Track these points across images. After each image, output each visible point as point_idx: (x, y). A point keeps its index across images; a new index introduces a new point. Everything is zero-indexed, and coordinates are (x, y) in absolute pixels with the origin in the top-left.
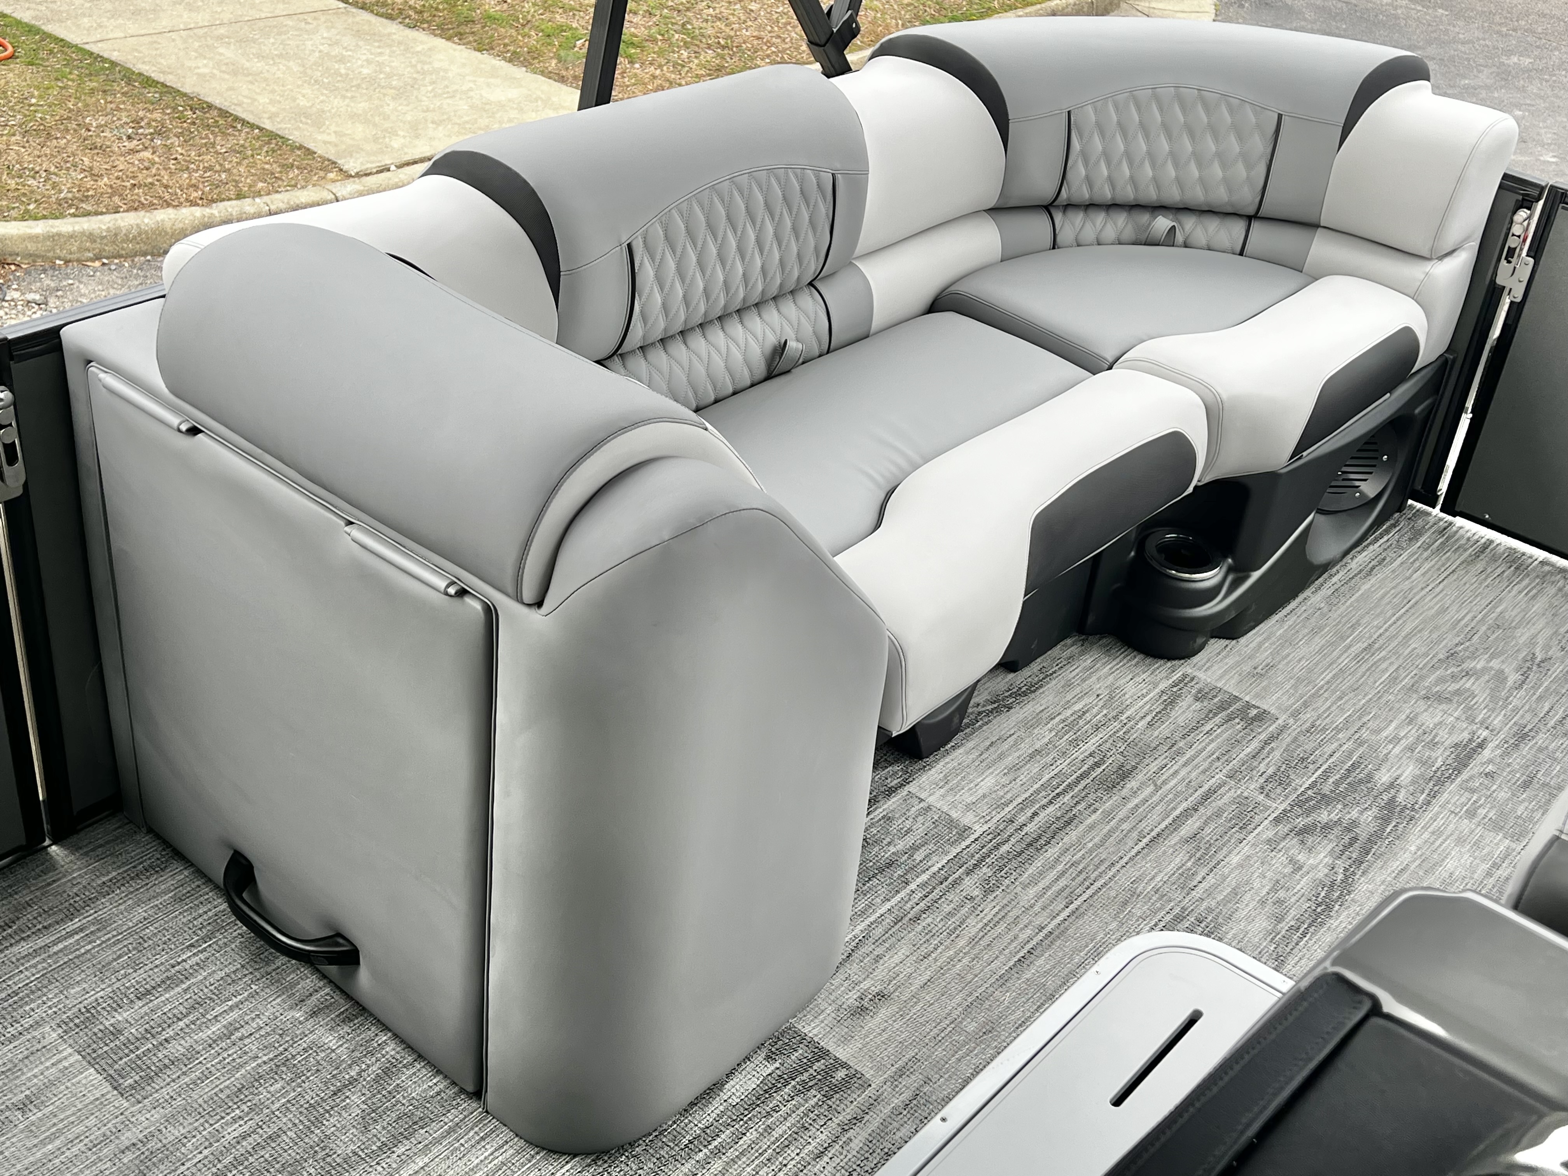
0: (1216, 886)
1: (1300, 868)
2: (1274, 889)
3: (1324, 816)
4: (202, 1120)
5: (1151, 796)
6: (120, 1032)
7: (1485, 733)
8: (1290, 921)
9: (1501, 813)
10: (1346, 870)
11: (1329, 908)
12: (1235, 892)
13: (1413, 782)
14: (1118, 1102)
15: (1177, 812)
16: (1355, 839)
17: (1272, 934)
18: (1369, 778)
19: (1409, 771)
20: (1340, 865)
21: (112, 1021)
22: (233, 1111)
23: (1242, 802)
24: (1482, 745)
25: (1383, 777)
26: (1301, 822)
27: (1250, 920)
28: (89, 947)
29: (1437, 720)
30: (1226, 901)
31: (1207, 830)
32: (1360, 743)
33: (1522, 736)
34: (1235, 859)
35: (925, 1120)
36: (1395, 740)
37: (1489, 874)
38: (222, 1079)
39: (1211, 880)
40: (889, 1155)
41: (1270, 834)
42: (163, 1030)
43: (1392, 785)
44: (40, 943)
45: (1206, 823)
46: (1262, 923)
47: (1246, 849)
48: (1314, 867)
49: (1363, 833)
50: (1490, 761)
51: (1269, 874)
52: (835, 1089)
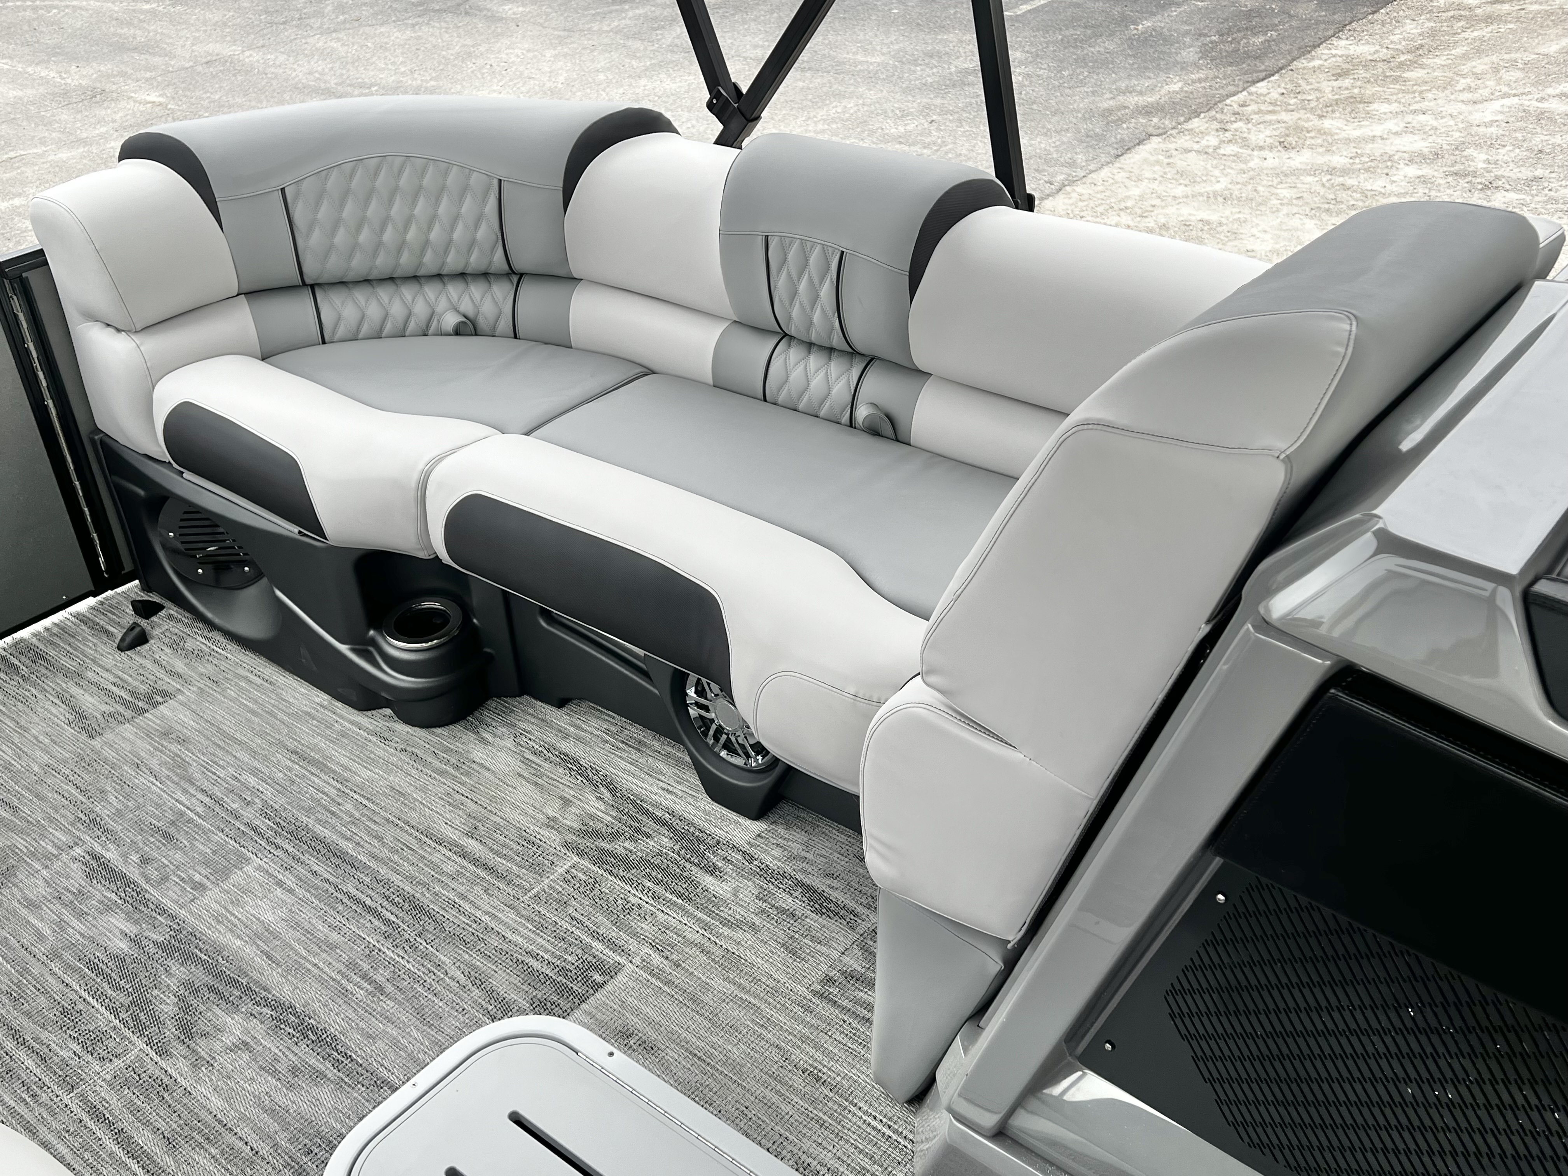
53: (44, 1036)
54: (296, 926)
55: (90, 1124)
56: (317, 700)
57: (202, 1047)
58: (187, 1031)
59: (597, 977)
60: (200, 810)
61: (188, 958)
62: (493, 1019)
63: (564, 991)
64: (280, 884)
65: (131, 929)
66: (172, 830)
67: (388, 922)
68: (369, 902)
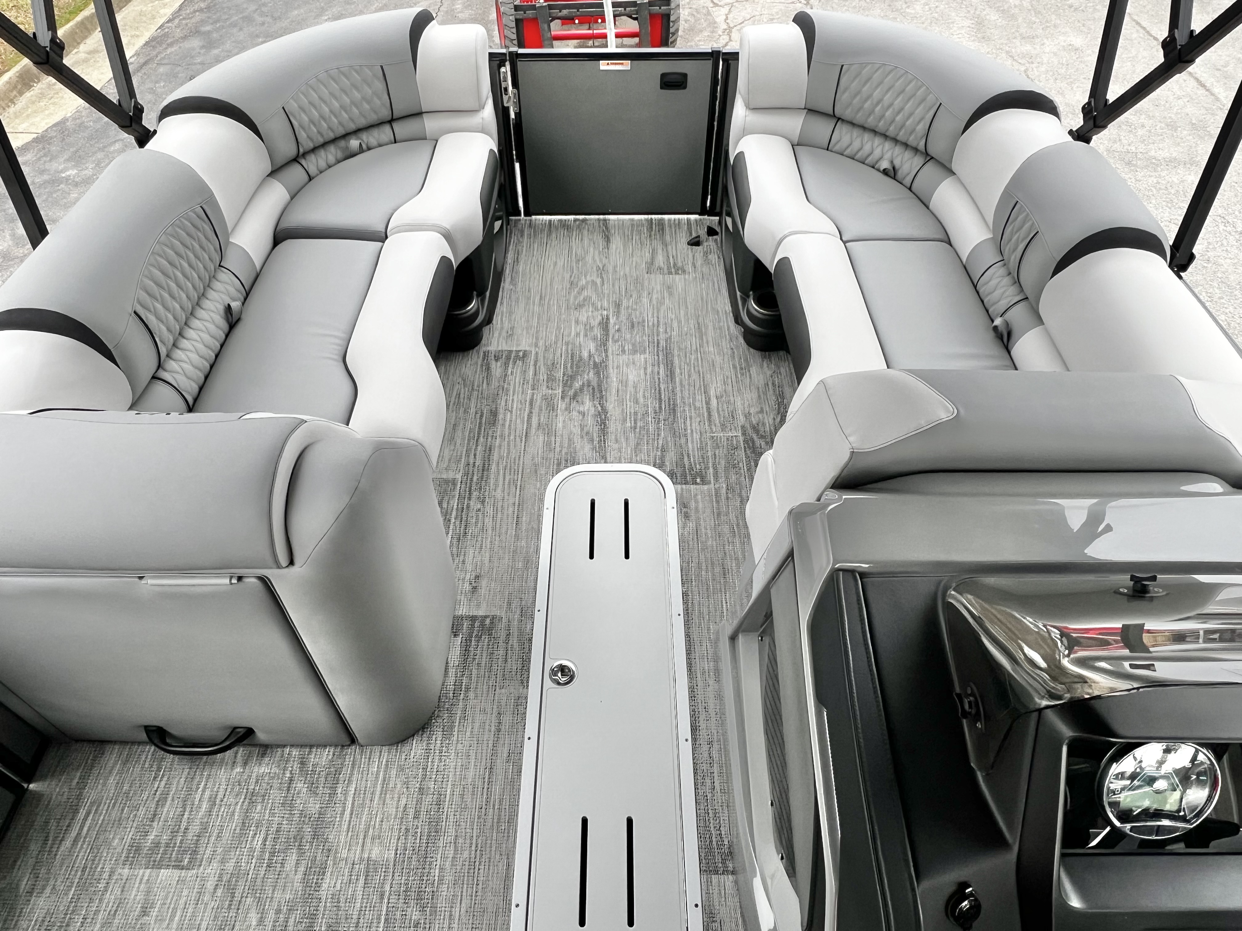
0: (561, 442)
1: (584, 414)
2: (582, 430)
3: (577, 385)
4: (238, 849)
5: (511, 417)
6: (159, 843)
7: (605, 313)
8: (596, 439)
9: (634, 345)
10: (600, 404)
11: (605, 424)
12: (570, 440)
13: (597, 350)
14: (591, 556)
15: (526, 419)
16: (593, 389)
17: (594, 448)
18: (581, 358)
19: (592, 346)
20: (596, 402)
21: (150, 841)
22: (249, 834)
23: (545, 398)
24: (608, 319)
25: (585, 354)
26: (571, 393)
27: (583, 448)
28: (102, 818)
29: (586, 317)
30: (569, 446)
31: (542, 420)
32: (567, 344)
33: (618, 305)
34: (560, 425)
35: (532, 617)
36: (578, 335)
37: (646, 374)
38: (230, 825)
39: (558, 439)
40: (530, 640)
41: (564, 406)
42: (180, 826)
43: (590, 356)
44: (73, 834)
45: (539, 416)
46: (588, 447)
47: (561, 418)
48: (588, 410)
49: (594, 383)
50: (615, 324)
51: (576, 424)
52: (490, 629)
53: (542, 367)
54: (635, 387)
55: (527, 404)
56: (727, 308)
57: (574, 404)
58: (575, 397)
59: (698, 480)
60: (650, 324)
61: (598, 374)
62: (654, 466)
63: (684, 475)
64: (645, 369)
65: (593, 351)
66: (636, 325)
67: (660, 408)
68: (663, 397)
